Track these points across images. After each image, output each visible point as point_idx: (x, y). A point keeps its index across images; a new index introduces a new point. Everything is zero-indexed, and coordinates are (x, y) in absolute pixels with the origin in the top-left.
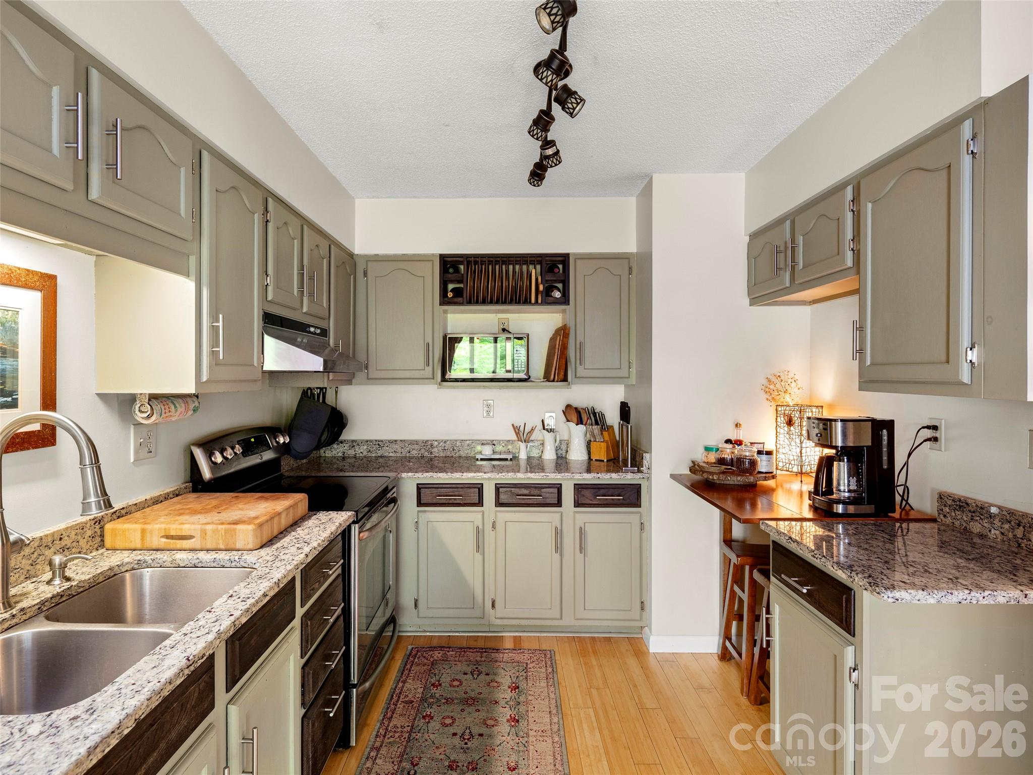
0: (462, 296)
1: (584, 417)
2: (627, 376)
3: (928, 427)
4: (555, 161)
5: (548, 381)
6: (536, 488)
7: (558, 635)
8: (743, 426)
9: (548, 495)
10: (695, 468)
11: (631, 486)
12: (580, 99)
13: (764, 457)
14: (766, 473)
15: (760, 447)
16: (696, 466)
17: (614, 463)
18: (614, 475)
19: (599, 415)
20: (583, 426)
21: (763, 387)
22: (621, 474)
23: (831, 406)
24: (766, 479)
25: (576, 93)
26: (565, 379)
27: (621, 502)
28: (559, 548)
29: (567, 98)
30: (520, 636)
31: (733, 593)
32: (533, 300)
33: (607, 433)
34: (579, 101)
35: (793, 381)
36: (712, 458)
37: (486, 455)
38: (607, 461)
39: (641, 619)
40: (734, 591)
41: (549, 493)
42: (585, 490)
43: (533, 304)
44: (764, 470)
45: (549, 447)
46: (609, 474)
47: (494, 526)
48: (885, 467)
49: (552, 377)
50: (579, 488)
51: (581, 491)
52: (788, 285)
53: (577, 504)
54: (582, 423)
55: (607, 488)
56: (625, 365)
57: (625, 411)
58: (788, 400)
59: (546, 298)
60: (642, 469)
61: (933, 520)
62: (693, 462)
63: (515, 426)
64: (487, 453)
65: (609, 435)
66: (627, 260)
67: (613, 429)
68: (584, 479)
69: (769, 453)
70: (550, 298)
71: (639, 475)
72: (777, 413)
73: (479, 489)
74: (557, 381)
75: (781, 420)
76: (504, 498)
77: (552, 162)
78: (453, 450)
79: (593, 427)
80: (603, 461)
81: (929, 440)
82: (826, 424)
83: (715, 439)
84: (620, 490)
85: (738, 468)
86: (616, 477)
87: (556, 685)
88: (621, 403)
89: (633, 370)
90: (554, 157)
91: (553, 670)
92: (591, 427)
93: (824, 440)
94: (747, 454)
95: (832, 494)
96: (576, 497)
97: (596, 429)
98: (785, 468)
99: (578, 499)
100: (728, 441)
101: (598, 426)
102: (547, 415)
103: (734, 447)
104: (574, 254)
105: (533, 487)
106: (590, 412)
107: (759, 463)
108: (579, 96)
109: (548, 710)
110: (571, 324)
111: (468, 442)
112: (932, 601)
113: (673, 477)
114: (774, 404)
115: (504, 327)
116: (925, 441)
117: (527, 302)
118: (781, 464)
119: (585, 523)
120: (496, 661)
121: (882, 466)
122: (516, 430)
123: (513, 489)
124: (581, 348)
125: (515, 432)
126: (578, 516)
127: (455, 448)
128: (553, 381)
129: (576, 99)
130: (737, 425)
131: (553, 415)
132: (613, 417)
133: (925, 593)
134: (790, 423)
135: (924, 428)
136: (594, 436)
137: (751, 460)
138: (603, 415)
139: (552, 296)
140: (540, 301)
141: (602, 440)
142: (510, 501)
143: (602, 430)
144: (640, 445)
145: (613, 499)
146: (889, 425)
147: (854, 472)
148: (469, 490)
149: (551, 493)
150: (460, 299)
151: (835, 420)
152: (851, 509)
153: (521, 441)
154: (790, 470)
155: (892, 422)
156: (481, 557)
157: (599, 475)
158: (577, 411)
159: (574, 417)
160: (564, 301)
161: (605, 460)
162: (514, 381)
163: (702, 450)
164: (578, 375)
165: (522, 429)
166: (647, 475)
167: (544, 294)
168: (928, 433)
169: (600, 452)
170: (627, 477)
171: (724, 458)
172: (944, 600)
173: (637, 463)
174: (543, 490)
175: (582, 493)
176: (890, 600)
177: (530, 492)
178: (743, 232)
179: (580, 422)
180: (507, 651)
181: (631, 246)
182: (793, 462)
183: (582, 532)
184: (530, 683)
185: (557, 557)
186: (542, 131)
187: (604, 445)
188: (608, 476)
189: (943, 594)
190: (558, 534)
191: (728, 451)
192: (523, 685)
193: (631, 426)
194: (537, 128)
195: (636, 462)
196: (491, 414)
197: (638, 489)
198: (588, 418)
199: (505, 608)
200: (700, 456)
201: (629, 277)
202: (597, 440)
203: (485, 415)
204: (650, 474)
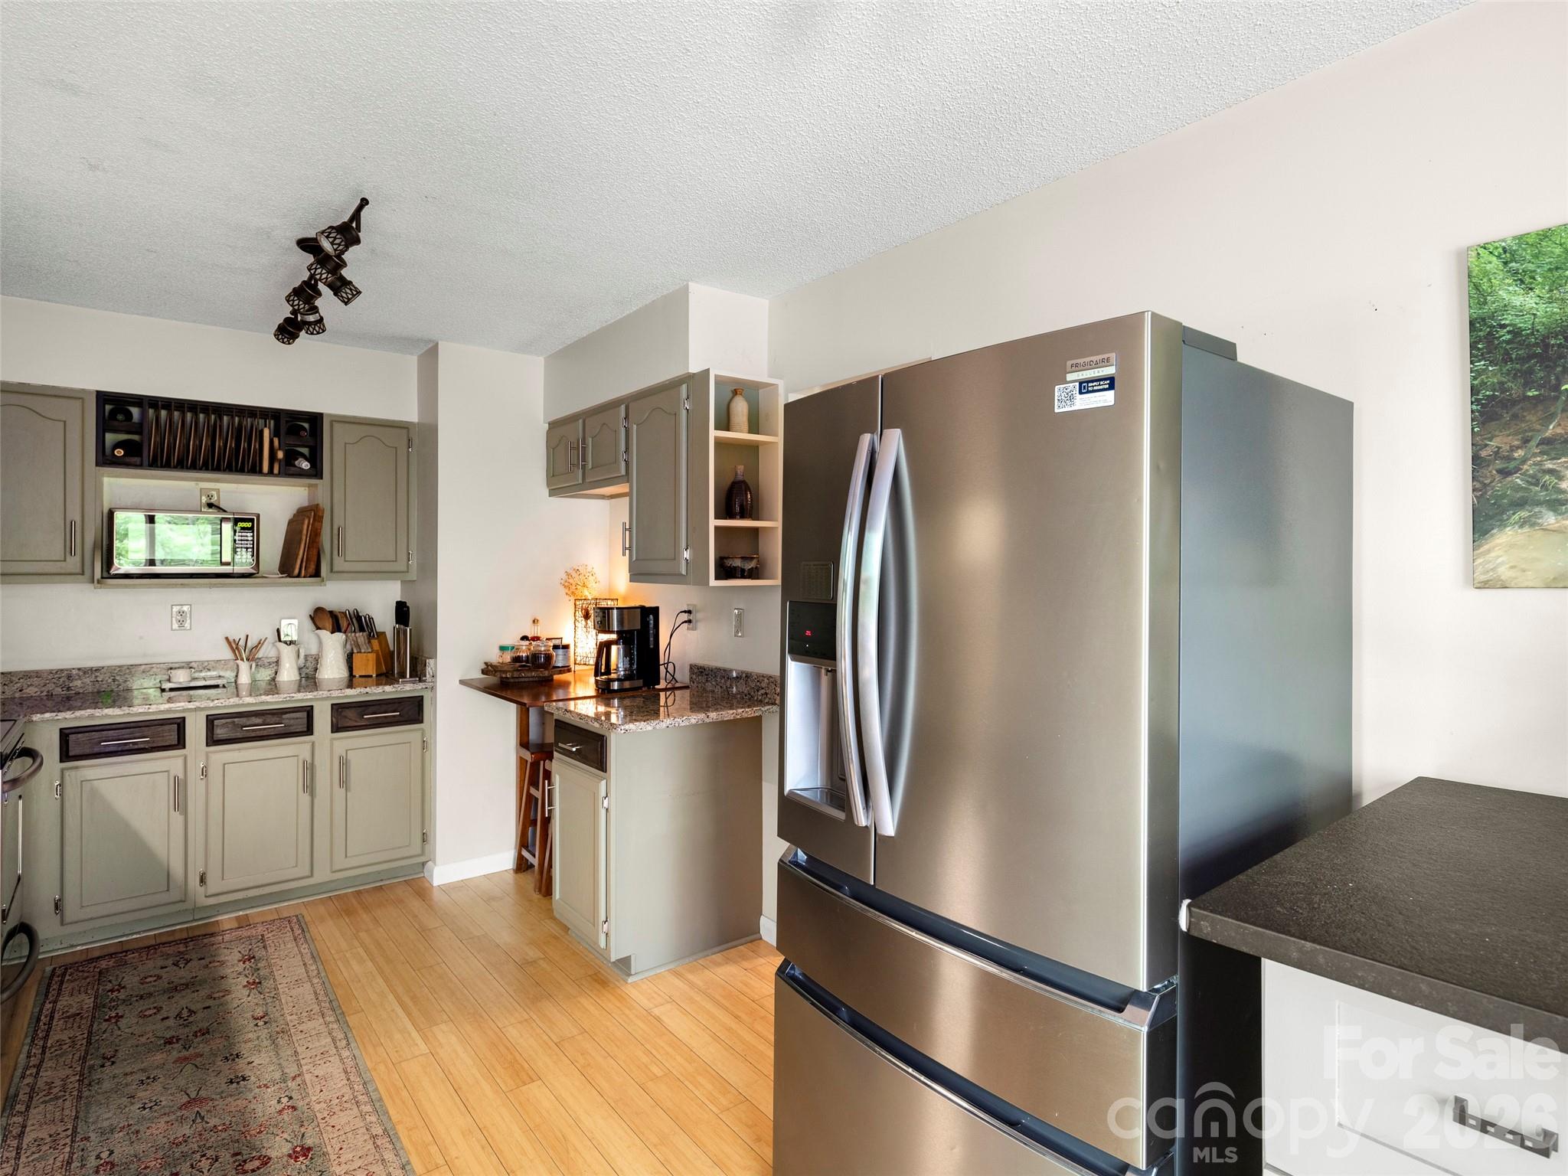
0: (140, 455)
1: (344, 624)
2: (405, 569)
3: (685, 612)
4: (317, 328)
5: (290, 576)
6: (273, 714)
7: (306, 900)
8: (541, 621)
9: (292, 722)
10: (488, 669)
11: (411, 699)
12: (356, 291)
13: (560, 651)
14: (562, 667)
15: (557, 642)
16: (490, 668)
17: (387, 674)
18: (388, 688)
19: (365, 618)
20: (341, 634)
21: (562, 581)
22: (397, 686)
23: (625, 599)
24: (561, 672)
25: (350, 283)
26: (317, 574)
27: (396, 719)
28: (310, 787)
29: (341, 287)
30: (247, 915)
31: (529, 795)
32: (266, 469)
33: (376, 641)
34: (355, 293)
35: (590, 575)
36: (508, 657)
37: (180, 683)
38: (377, 676)
39: (423, 853)
40: (531, 794)
41: (293, 719)
42: (347, 710)
43: (266, 475)
44: (560, 665)
45: (288, 665)
46: (381, 687)
47: (204, 772)
48: (652, 647)
49: (296, 571)
50: (338, 709)
51: (341, 712)
52: (580, 481)
53: (336, 728)
54: (339, 630)
55: (379, 705)
56: (403, 556)
57: (402, 612)
58: (587, 593)
59: (287, 469)
60: (424, 678)
61: (687, 687)
62: (486, 663)
63: (231, 639)
64: (182, 680)
65: (380, 643)
66: (405, 431)
67: (385, 635)
68: (346, 697)
69: (566, 647)
70: (293, 469)
71: (420, 686)
72: (575, 607)
73: (179, 725)
74: (304, 577)
75: (580, 614)
76: (220, 732)
77: (314, 329)
78: (114, 680)
79: (357, 635)
80: (371, 676)
81: (685, 622)
82: (605, 612)
83: (511, 639)
84: (397, 705)
85: (533, 664)
86: (391, 690)
87: (310, 942)
88: (398, 603)
89: (413, 562)
90: (315, 325)
91: (303, 931)
92: (353, 634)
93: (603, 626)
94: (543, 649)
95: (610, 674)
96: (334, 719)
97: (361, 637)
98: (582, 662)
99: (337, 722)
100: (524, 638)
101: (365, 633)
102: (284, 622)
103: (530, 644)
104: (330, 415)
105: (269, 714)
106: (353, 616)
107: (554, 658)
108: (355, 288)
109: (301, 963)
110: (325, 503)
111: (143, 667)
112: (649, 728)
113: (462, 682)
114: (572, 599)
115: (212, 501)
116: (683, 623)
117: (255, 470)
118: (579, 659)
119: (347, 751)
120: (213, 944)
121: (649, 646)
122: (233, 645)
123: (236, 720)
124: (338, 534)
125: (232, 647)
126: (336, 743)
127: (118, 678)
128: (299, 576)
129: (351, 290)
130: (534, 621)
131: (295, 622)
132: (385, 621)
133: (645, 723)
134: (587, 616)
135: (682, 612)
136: (358, 646)
137: (545, 654)
138: (371, 619)
139: (295, 466)
140: (276, 471)
141: (370, 650)
142: (233, 735)
143: (370, 637)
144: (423, 652)
145: (385, 717)
146: (655, 611)
147: (627, 653)
148: (160, 729)
149: (297, 718)
150: (137, 460)
151: (612, 609)
152: (627, 685)
153: (242, 660)
154: (587, 663)
155: (657, 609)
156: (181, 818)
157: (368, 690)
158: (333, 615)
159: (329, 623)
160: (314, 473)
161: (374, 675)
162: (234, 577)
163: (497, 651)
164: (336, 569)
165: (242, 643)
166: (431, 684)
167: (283, 463)
168: (685, 617)
169: (366, 664)
170: (406, 689)
171: (519, 656)
172: (658, 727)
173: (419, 673)
174: (284, 716)
175: (344, 714)
176: (623, 731)
177: (265, 720)
178: (542, 418)
179: (336, 628)
180: (228, 932)
181: (410, 413)
182: (589, 656)
183: (344, 764)
184: (271, 950)
185: (305, 798)
186: (305, 303)
187: (372, 657)
188: (380, 689)
189: (657, 722)
190: (309, 770)
191: (524, 648)
192: (260, 953)
193: (410, 630)
194: (298, 299)
195: (418, 671)
196: (187, 625)
197: (419, 702)
198: (349, 624)
199: (223, 879)
200: (495, 657)
201: (409, 451)
202: (363, 651)
203: (175, 626)
204: (434, 682)
